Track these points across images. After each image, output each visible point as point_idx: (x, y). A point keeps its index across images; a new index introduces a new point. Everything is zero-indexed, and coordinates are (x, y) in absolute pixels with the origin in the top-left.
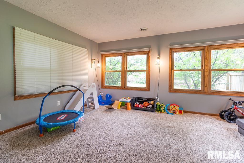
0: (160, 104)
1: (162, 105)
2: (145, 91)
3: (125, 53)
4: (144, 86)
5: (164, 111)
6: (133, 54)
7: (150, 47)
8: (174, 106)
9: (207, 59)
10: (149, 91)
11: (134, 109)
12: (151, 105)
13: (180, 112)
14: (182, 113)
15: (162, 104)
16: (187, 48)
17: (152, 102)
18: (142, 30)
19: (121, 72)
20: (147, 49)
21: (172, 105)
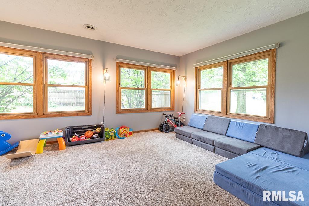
0: (110, 130)
1: (112, 131)
2: (85, 115)
3: (43, 53)
4: (83, 108)
5: (115, 138)
6: (61, 59)
7: (91, 54)
8: (125, 129)
9: (149, 79)
10: (90, 115)
11: (69, 146)
12: (97, 133)
13: (130, 134)
14: (131, 135)
15: (112, 128)
16: (134, 65)
17: (98, 130)
18: (88, 27)
19: (34, 86)
20: (88, 56)
21: (122, 127)
